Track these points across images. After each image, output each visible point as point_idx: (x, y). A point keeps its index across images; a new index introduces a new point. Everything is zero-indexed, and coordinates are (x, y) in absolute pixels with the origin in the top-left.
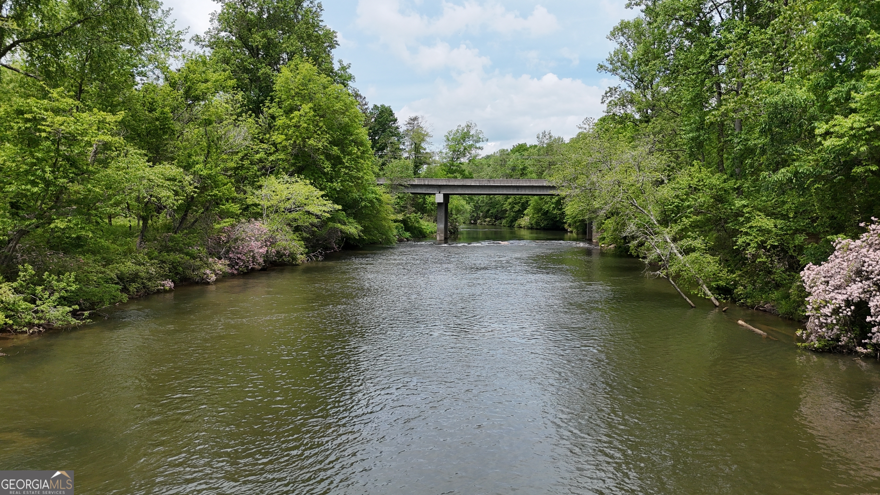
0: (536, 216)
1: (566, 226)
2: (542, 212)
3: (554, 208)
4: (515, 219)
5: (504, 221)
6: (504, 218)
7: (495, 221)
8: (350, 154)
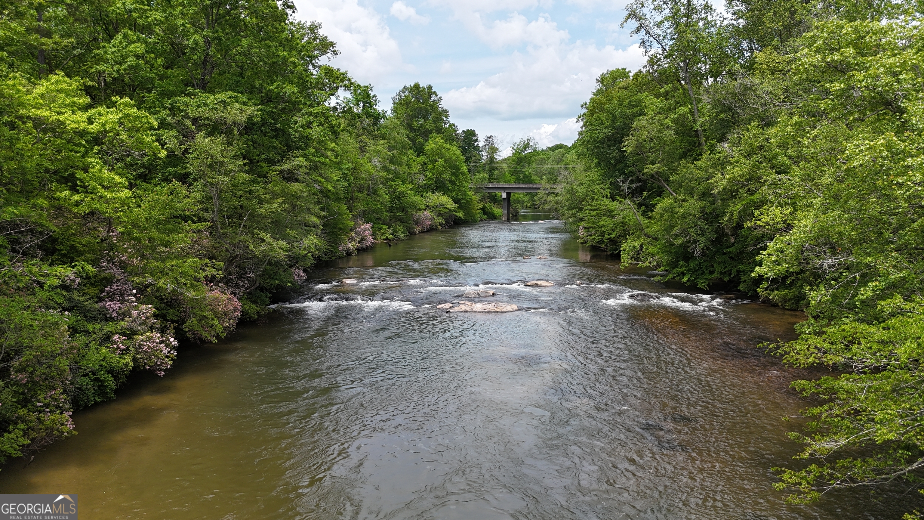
8: (459, 179)
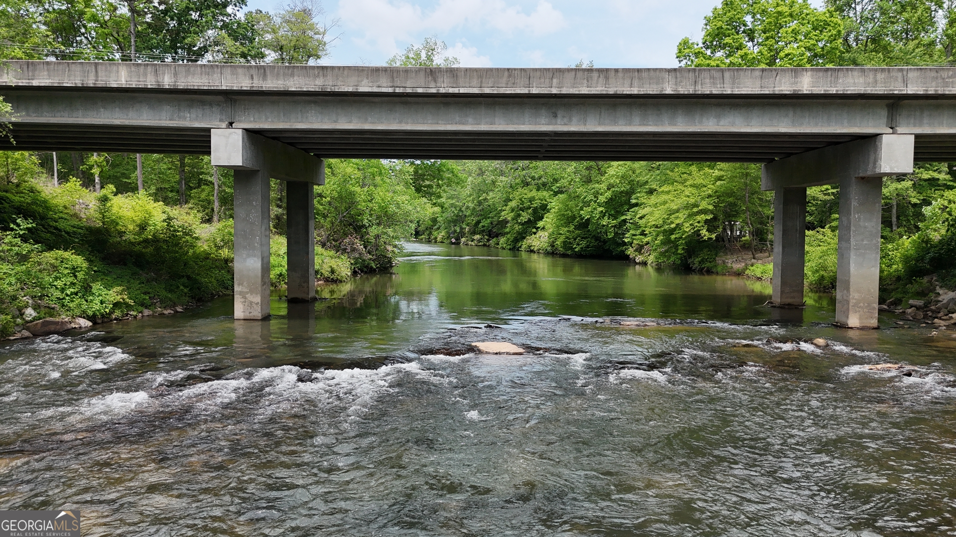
0: (564, 230)
1: (630, 252)
2: (575, 222)
3: (603, 215)
4: (521, 236)
5: (502, 240)
6: (503, 234)
7: (488, 240)
